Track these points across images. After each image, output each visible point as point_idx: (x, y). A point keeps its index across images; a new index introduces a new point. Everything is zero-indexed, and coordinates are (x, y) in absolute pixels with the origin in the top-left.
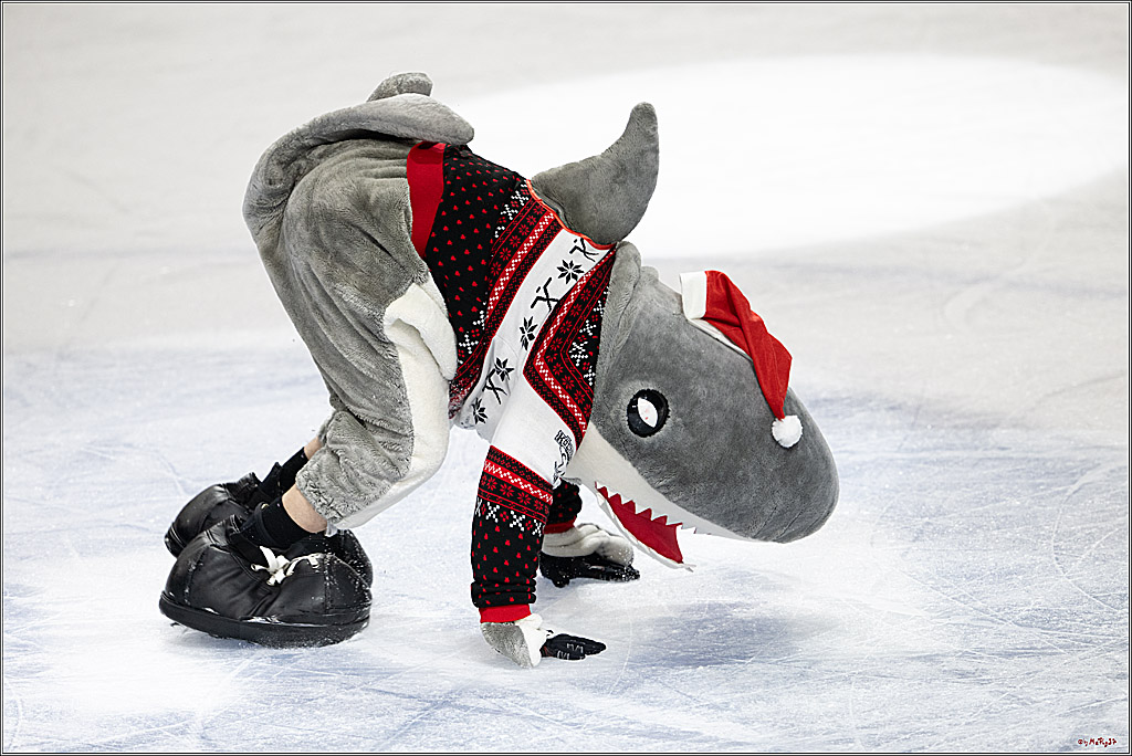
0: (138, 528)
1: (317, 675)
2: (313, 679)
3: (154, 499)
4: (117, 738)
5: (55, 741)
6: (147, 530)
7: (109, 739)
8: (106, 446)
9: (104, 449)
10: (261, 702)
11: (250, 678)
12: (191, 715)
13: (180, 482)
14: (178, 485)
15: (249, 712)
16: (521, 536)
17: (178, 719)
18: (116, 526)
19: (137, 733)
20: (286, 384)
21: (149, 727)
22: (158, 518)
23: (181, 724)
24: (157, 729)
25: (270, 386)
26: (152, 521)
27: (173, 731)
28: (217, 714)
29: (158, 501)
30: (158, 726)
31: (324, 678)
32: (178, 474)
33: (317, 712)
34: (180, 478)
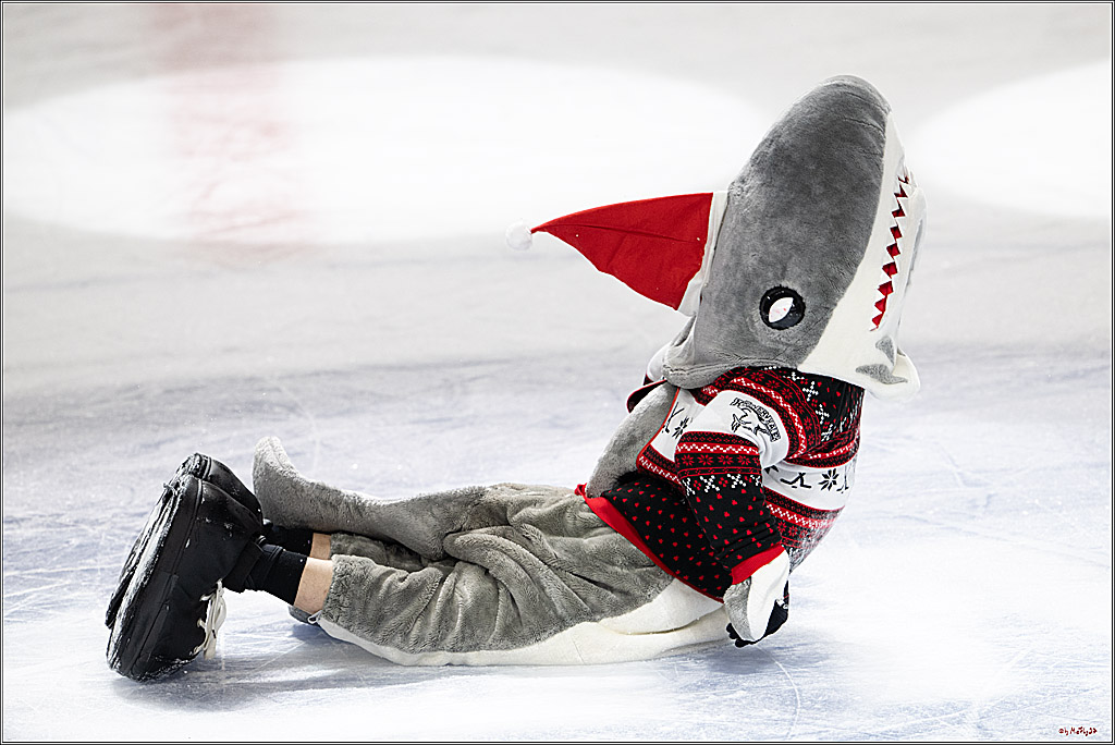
0: (917, 519)
1: (1093, 666)
2: (1090, 669)
3: (934, 490)
4: (894, 727)
5: (832, 730)
6: (926, 521)
7: (885, 729)
8: (886, 438)
9: (884, 441)
10: (1037, 693)
11: (1027, 669)
12: (968, 704)
13: (959, 474)
14: (957, 477)
15: (1025, 702)
16: (719, 496)
17: (955, 709)
18: (895, 517)
19: (913, 722)
20: (1066, 378)
21: (926, 717)
22: (937, 509)
23: (957, 714)
24: (933, 718)
25: (1049, 380)
26: (931, 512)
27: (951, 721)
28: (992, 704)
29: (937, 493)
30: (934, 715)
31: (1100, 669)
32: (957, 466)
33: (1092, 703)
34: (960, 470)
